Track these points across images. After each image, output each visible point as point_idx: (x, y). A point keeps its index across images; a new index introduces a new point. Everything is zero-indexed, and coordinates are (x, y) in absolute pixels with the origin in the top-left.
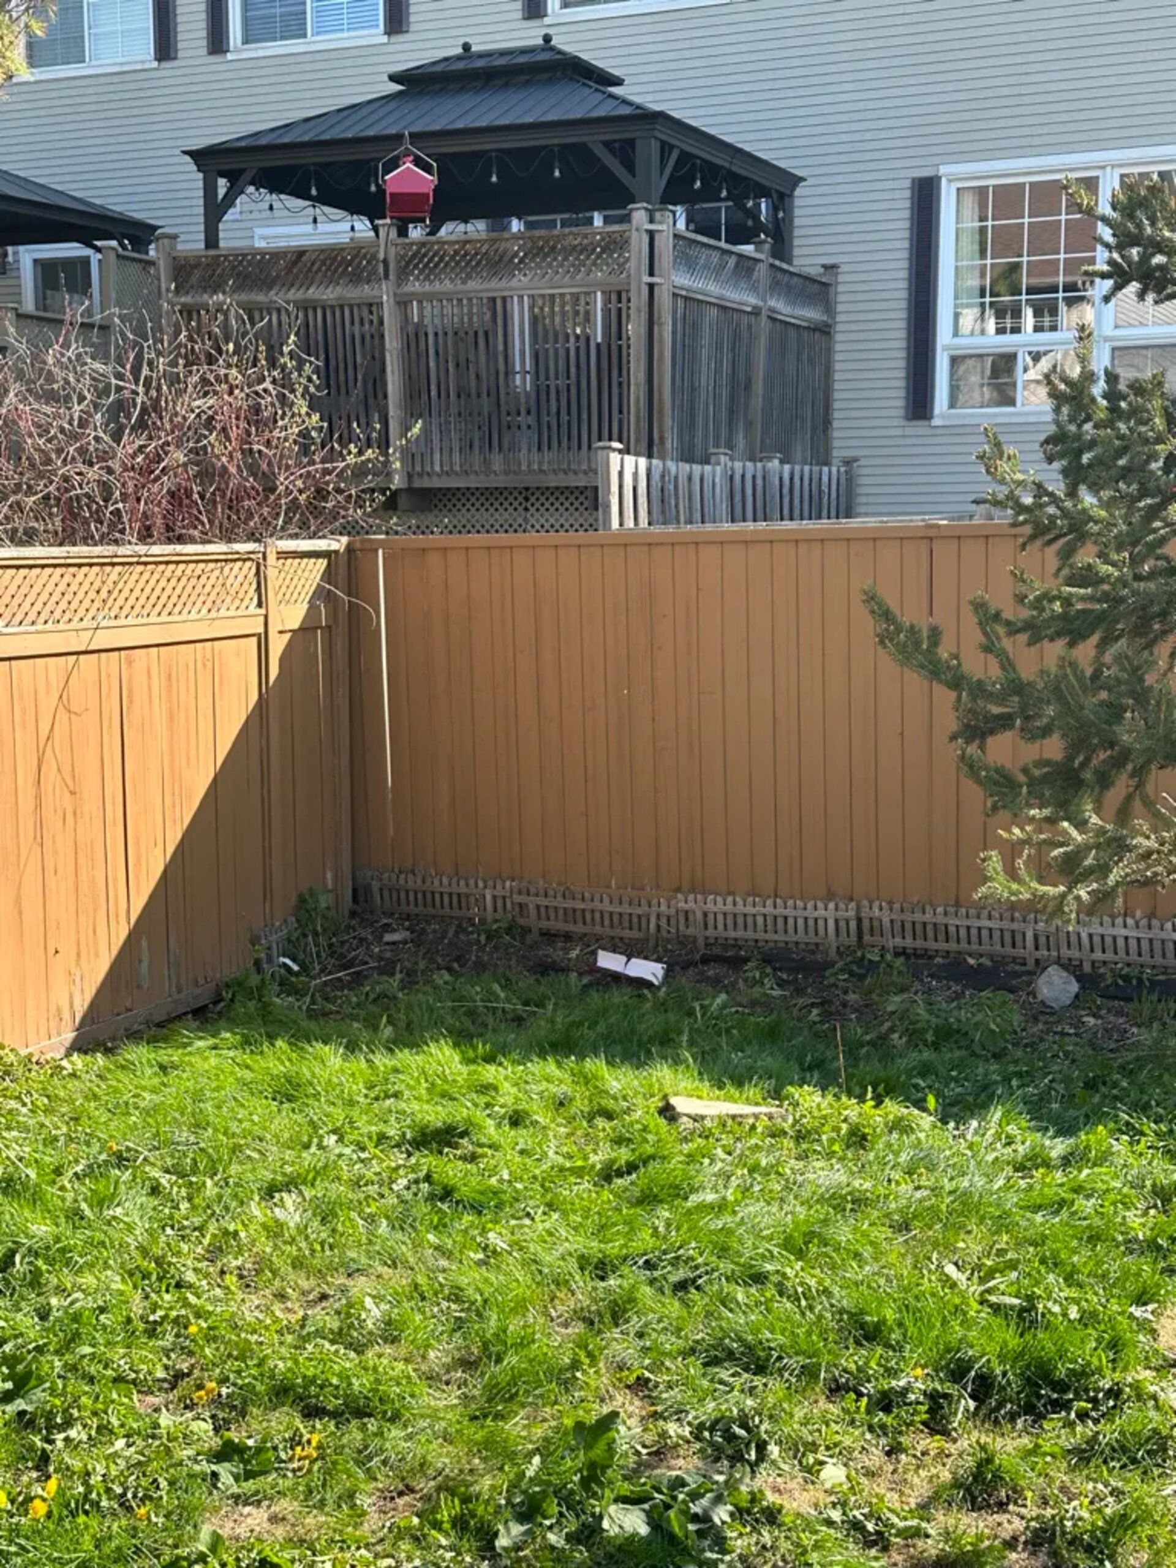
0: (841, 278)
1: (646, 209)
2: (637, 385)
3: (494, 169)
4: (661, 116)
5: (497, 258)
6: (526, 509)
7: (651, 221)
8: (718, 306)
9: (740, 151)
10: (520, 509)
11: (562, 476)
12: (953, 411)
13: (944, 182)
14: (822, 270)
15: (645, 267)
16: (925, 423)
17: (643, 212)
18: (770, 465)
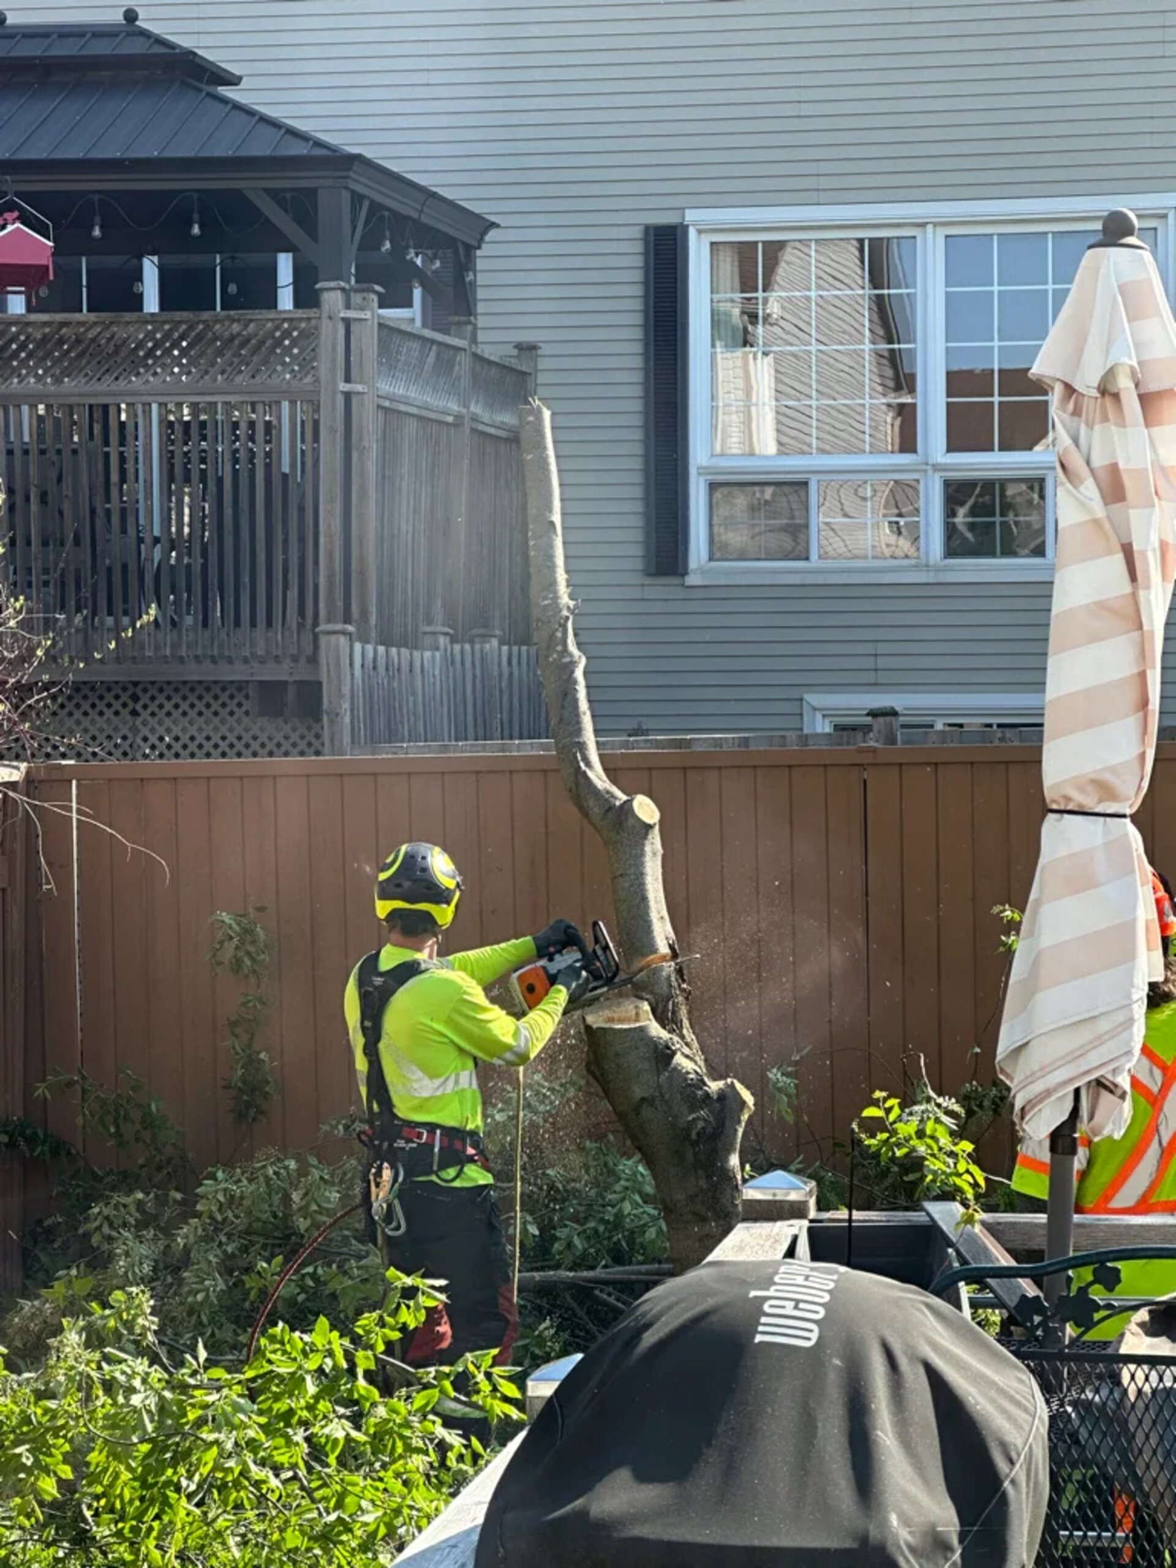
0: (542, 364)
1: (343, 289)
2: (330, 536)
3: (98, 219)
4: (359, 158)
5: (111, 349)
6: (134, 713)
7: (348, 306)
8: (420, 418)
9: (434, 195)
10: (125, 713)
11: (207, 665)
12: (713, 564)
13: (692, 233)
14: (515, 352)
15: (340, 373)
16: (676, 580)
17: (339, 293)
18: (487, 646)
